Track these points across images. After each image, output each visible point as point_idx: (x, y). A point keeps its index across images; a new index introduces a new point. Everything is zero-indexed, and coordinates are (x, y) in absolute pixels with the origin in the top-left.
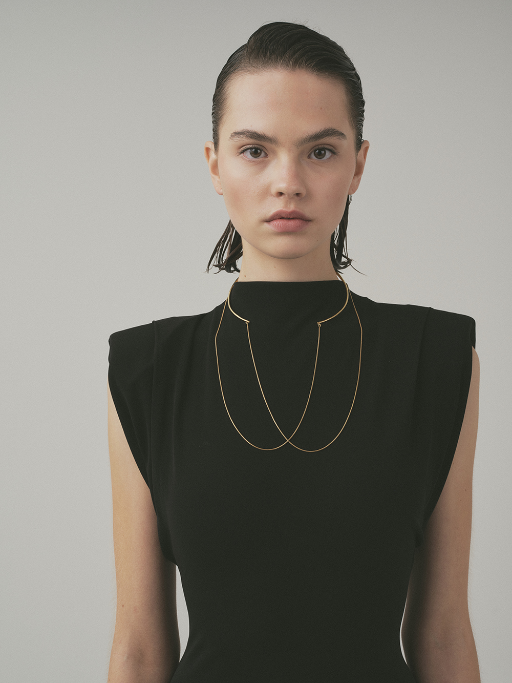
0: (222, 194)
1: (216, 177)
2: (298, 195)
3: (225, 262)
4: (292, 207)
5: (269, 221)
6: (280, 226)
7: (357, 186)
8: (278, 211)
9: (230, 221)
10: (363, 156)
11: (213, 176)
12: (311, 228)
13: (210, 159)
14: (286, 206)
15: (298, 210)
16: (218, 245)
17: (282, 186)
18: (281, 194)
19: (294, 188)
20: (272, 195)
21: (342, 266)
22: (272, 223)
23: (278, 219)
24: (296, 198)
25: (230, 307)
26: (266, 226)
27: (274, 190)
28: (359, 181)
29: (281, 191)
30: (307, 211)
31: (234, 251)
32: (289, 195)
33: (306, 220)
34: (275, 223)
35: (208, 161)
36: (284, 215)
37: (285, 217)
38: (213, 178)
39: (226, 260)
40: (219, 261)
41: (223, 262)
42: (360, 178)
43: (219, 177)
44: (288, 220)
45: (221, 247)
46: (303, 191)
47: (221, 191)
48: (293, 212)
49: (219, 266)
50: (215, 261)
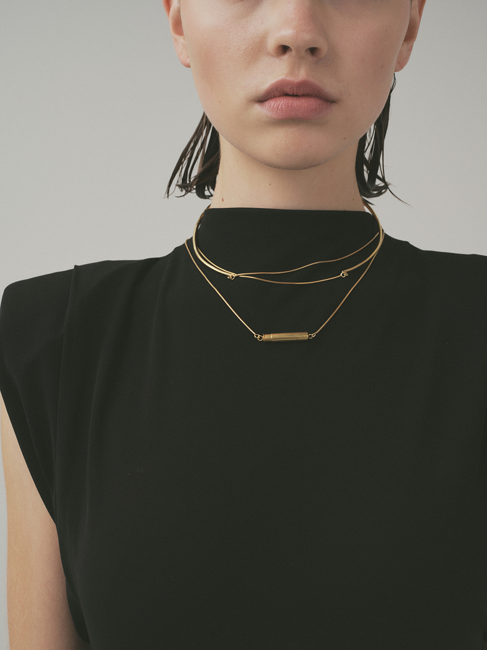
0: (189, 66)
1: (181, 39)
2: (313, 51)
3: (194, 180)
4: (302, 75)
5: (262, 100)
6: (282, 108)
7: (407, 58)
8: (278, 82)
9: (204, 113)
10: (417, 9)
11: (177, 36)
12: (335, 114)
13: (172, 9)
14: (292, 72)
15: (312, 80)
16: (183, 156)
17: (286, 33)
18: (284, 49)
19: (308, 37)
20: (268, 54)
22: (267, 104)
23: (279, 96)
24: (310, 58)
26: (261, 111)
27: (272, 44)
28: (410, 50)
29: (284, 44)
30: (329, 86)
31: (208, 164)
32: (298, 50)
33: (329, 101)
34: (272, 103)
35: (169, 15)
36: (288, 90)
37: (290, 93)
38: (176, 40)
39: (196, 177)
40: (184, 179)
41: (192, 180)
42: (412, 46)
43: (184, 38)
44: (295, 98)
45: (188, 157)
46: (321, 44)
47: (188, 61)
48: (303, 84)
49: (185, 186)
50: (178, 179)
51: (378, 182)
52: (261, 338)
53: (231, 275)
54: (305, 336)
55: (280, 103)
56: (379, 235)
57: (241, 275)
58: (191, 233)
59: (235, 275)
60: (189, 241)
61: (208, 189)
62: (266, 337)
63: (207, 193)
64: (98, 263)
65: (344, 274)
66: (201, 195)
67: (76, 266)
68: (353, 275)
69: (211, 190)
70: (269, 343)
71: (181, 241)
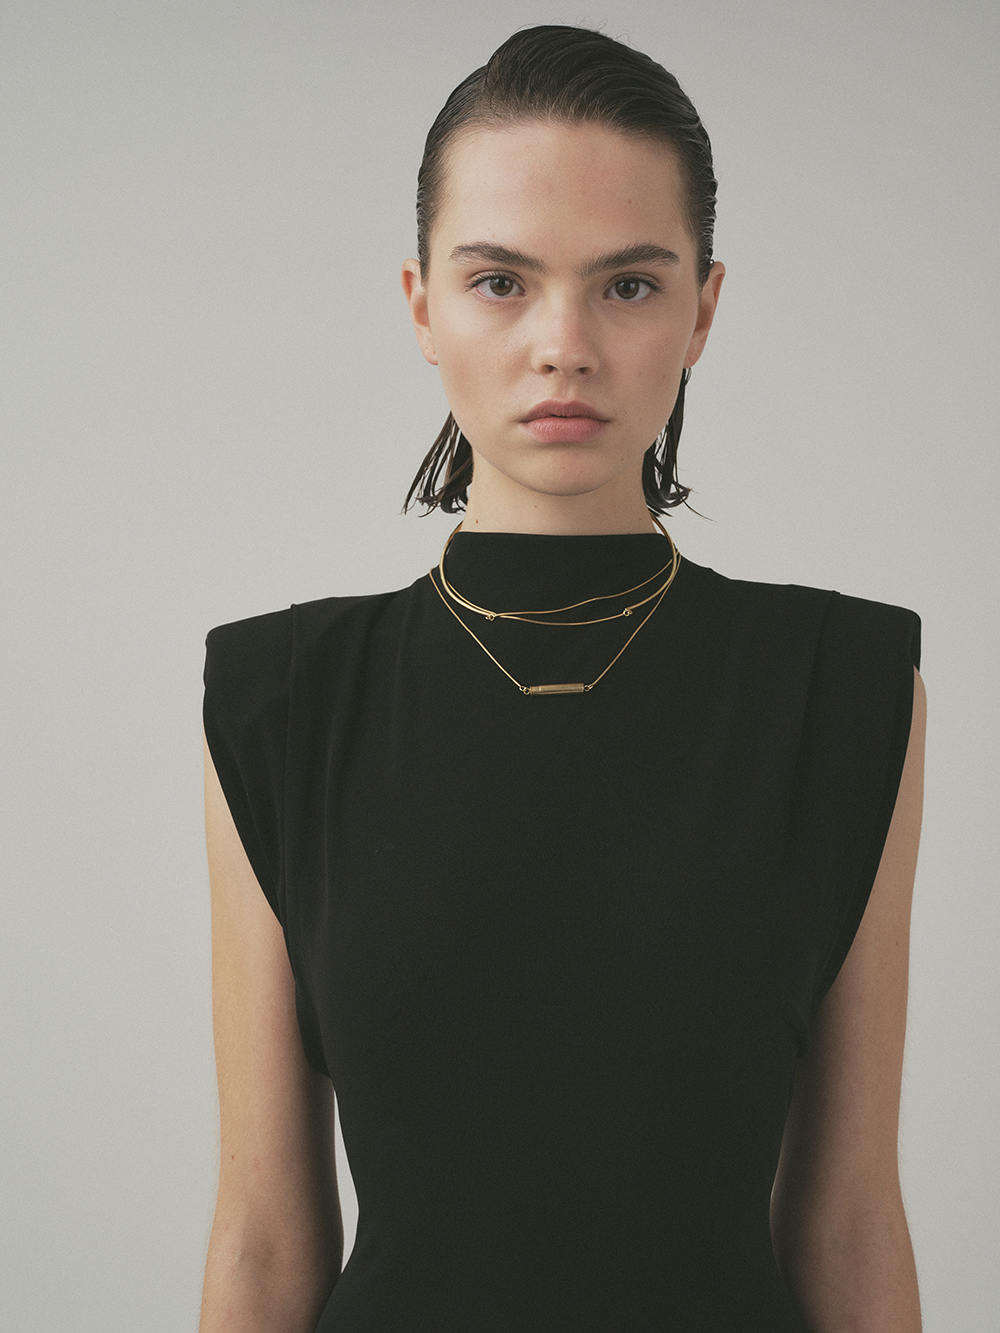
0: (436, 364)
1: (425, 330)
2: (583, 370)
3: (440, 493)
4: (570, 396)
5: (526, 420)
7: (700, 352)
8: (543, 402)
9: (451, 414)
10: (712, 292)
11: (419, 326)
12: (611, 435)
13: (413, 294)
14: (559, 392)
15: (583, 401)
16: (426, 463)
17: (551, 353)
19: (576, 358)
20: (533, 370)
21: (670, 502)
22: (532, 424)
23: (544, 417)
24: (580, 377)
26: (523, 432)
27: (536, 361)
28: (704, 341)
29: (549, 364)
30: (602, 405)
31: (457, 473)
32: (564, 370)
33: (601, 421)
34: (537, 424)
35: (410, 298)
37: (558, 414)
38: (419, 330)
39: (442, 490)
40: (427, 492)
41: (436, 494)
42: (706, 336)
43: (430, 330)
44: (563, 420)
45: (431, 465)
46: (593, 363)
47: (435, 358)
48: (573, 405)
49: (427, 498)
50: (418, 492)
51: (673, 489)
52: (527, 691)
53: (490, 614)
54: (580, 688)
55: (548, 425)
56: (672, 564)
57: (503, 615)
58: (438, 561)
59: (495, 615)
60: (435, 571)
61: (456, 501)
62: (533, 690)
63: (454, 505)
64: (321, 600)
65: (627, 612)
66: (448, 509)
67: (293, 606)
68: (639, 614)
69: (460, 502)
70: (537, 696)
71: (424, 571)
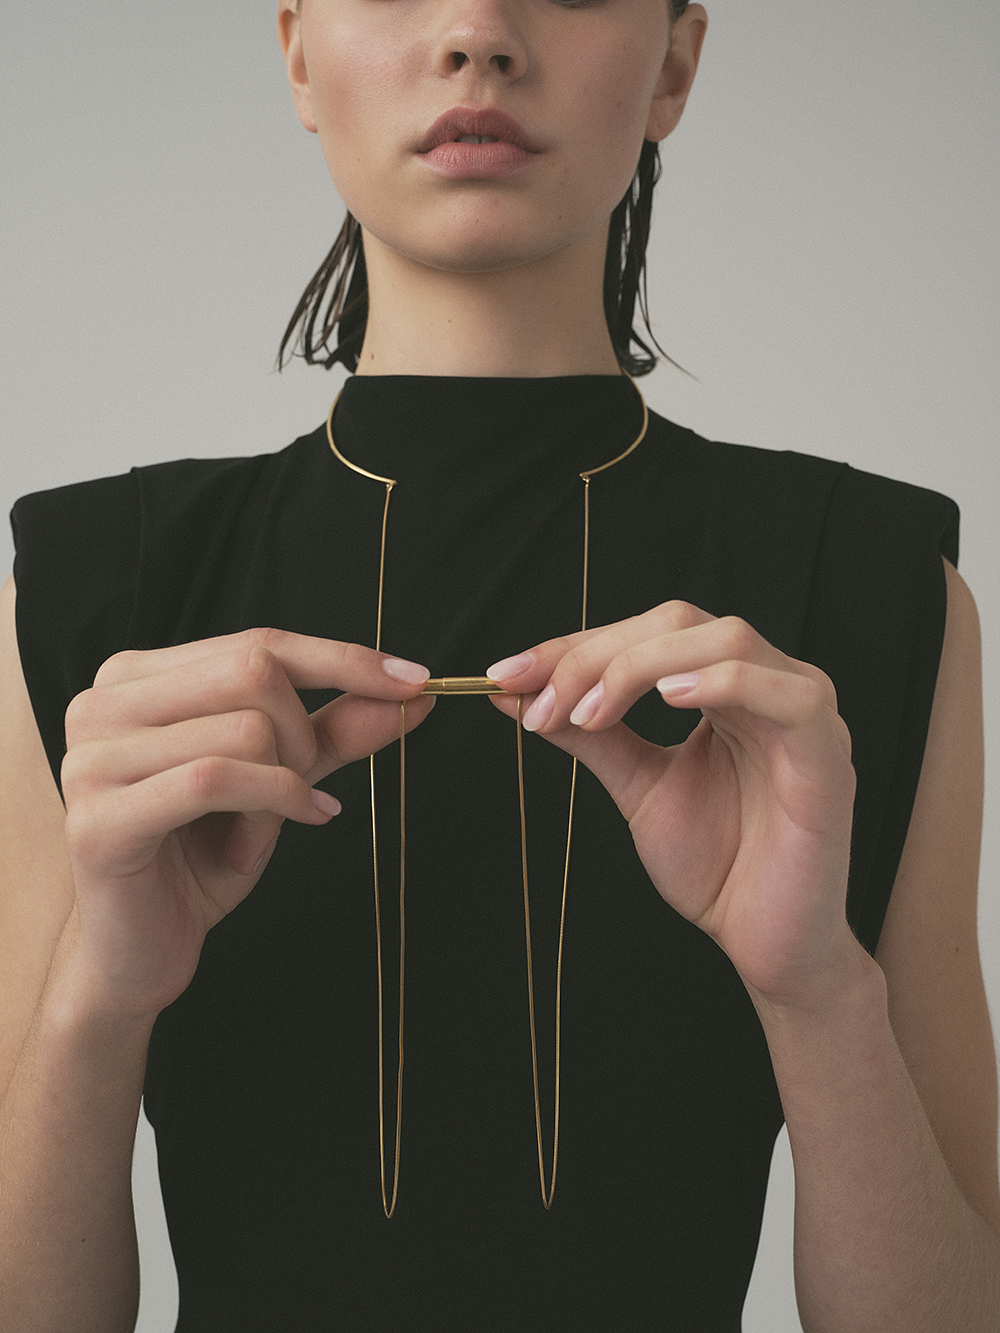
0: (315, 131)
1: (305, 89)
2: (502, 63)
4: (487, 98)
5: (424, 148)
6: (455, 160)
8: (448, 114)
11: (297, 86)
14: (470, 97)
15: (504, 110)
18: (457, 60)
19: (492, 40)
23: (449, 139)
24: (498, 74)
25: (333, 447)
26: (418, 164)
27: (437, 54)
29: (457, 51)
32: (478, 62)
34: (440, 153)
35: (287, 54)
36: (464, 125)
37: (469, 129)
38: (297, 92)
46: (514, 50)
47: (314, 121)
48: (485, 115)
55: (453, 153)
67: (134, 469)
